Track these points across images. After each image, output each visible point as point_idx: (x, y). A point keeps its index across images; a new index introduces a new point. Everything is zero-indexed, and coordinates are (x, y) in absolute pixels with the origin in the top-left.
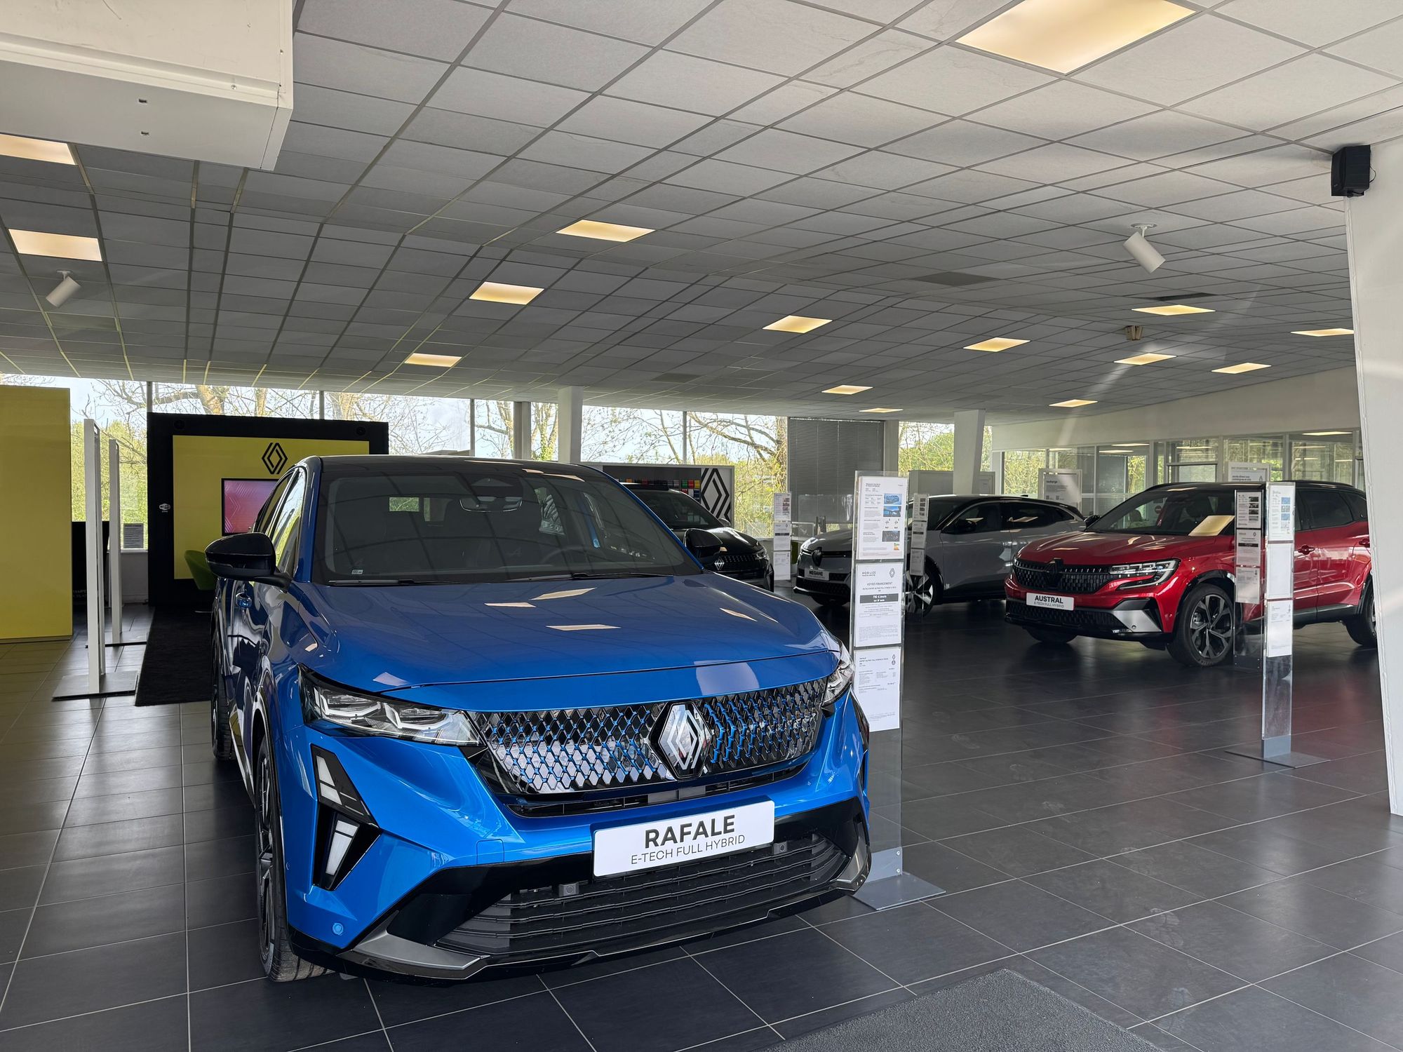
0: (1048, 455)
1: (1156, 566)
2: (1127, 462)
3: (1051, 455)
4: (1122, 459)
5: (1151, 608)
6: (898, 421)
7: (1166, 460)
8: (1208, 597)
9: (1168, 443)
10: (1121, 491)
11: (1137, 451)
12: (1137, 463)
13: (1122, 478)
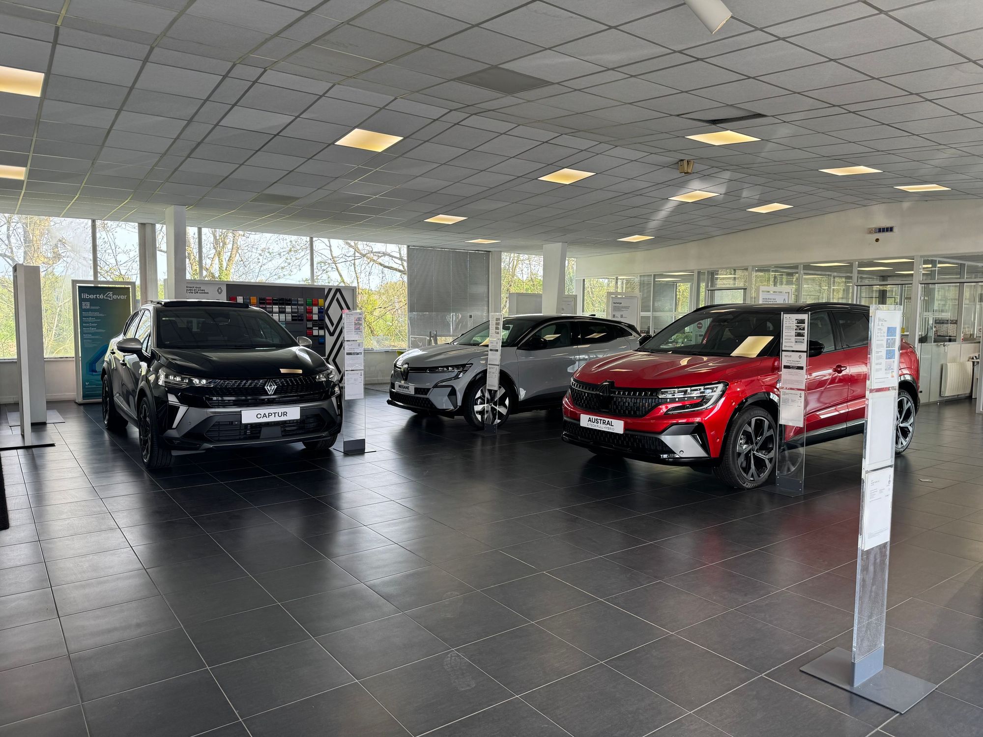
0: (617, 283)
1: (704, 389)
2: (676, 289)
3: (619, 283)
4: (673, 285)
5: (698, 431)
6: (501, 251)
7: (707, 286)
8: (753, 421)
9: (708, 272)
10: (671, 311)
11: (684, 279)
12: (684, 288)
13: (673, 300)
